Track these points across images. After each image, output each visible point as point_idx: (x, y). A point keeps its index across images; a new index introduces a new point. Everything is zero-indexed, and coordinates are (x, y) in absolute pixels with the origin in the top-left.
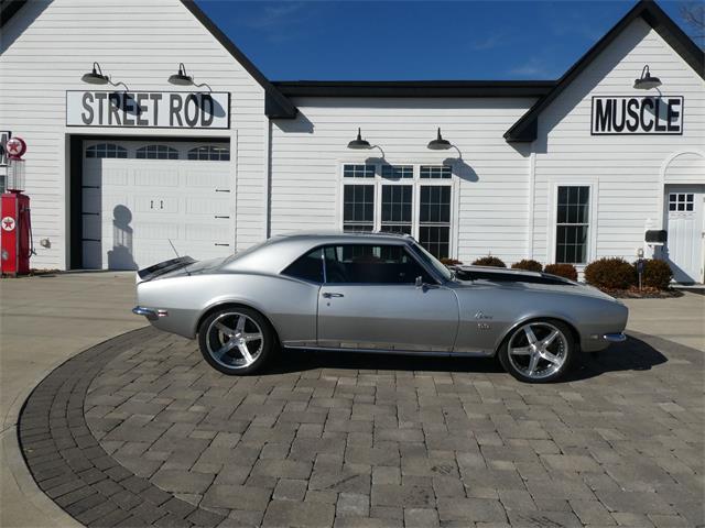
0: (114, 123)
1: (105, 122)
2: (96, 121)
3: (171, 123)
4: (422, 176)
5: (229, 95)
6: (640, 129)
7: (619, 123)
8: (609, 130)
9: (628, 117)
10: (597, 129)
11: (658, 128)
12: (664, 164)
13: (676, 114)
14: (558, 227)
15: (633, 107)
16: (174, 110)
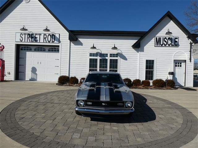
0: (28, 41)
1: (26, 41)
2: (23, 41)
3: (44, 41)
4: (110, 56)
5: (59, 34)
6: (167, 45)
7: (162, 44)
8: (159, 45)
9: (164, 42)
10: (156, 45)
11: (172, 45)
12: (174, 55)
13: (177, 42)
14: (146, 70)
15: (165, 40)
16: (44, 38)
